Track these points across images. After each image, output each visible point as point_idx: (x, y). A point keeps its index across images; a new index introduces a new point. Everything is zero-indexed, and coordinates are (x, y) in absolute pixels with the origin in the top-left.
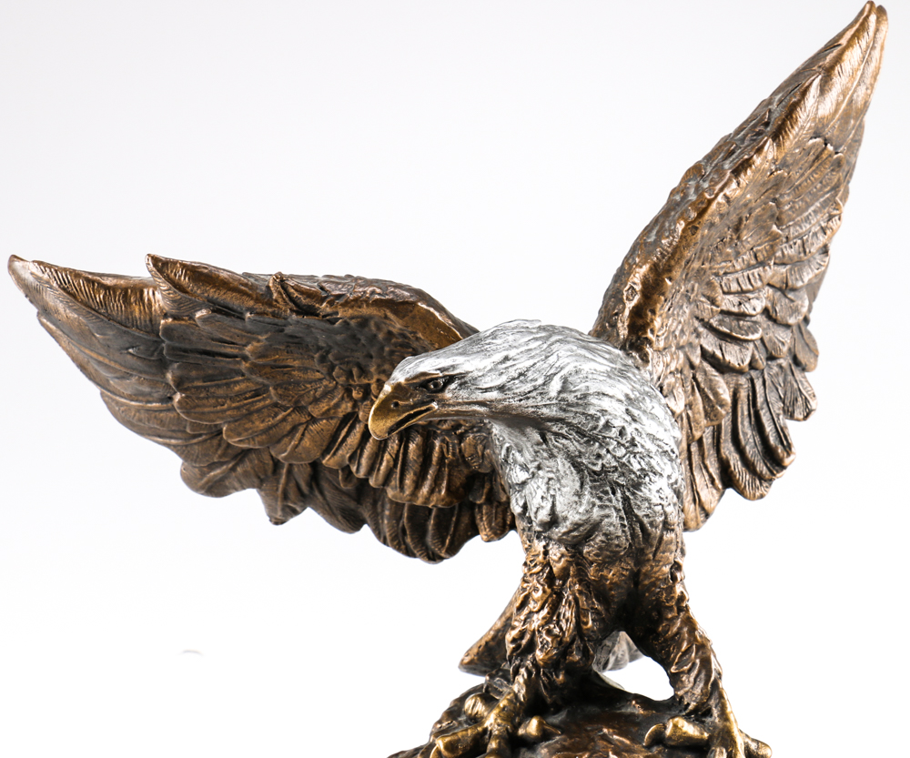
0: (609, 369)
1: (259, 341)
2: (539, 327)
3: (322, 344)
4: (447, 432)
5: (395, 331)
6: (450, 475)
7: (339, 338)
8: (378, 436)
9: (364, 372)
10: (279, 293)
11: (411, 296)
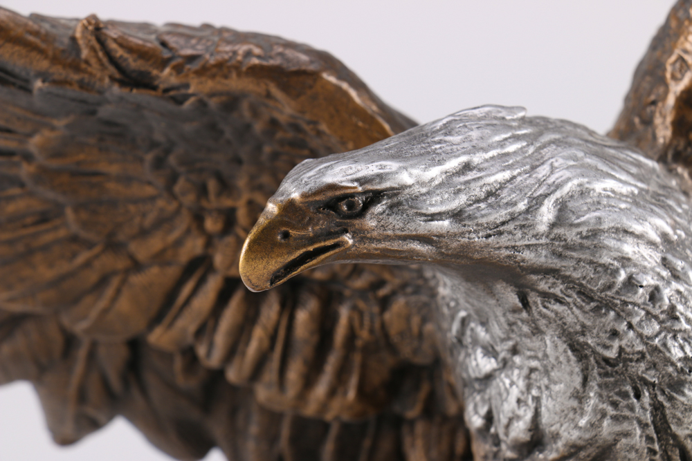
0: (636, 192)
1: (53, 128)
2: (523, 119)
3: (158, 137)
4: (362, 294)
5: (282, 118)
6: (364, 368)
7: (188, 128)
8: (254, 286)
9: (226, 186)
10: (93, 49)
11: (311, 62)
